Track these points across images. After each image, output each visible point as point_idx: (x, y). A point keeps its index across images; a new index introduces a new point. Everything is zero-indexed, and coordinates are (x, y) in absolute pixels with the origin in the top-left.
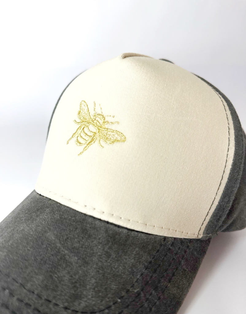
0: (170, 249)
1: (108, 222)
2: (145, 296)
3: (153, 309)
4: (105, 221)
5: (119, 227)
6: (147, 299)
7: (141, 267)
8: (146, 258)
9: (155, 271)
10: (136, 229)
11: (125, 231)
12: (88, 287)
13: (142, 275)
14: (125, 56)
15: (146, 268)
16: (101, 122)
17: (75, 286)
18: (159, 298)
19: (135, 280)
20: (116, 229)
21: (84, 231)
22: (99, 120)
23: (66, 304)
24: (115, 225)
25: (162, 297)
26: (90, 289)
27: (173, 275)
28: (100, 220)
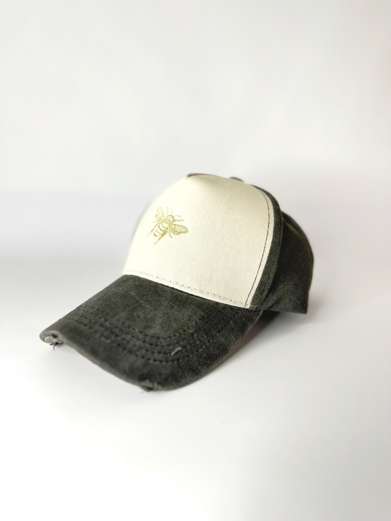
0: (220, 311)
1: (173, 288)
2: (197, 336)
3: (203, 347)
4: (171, 288)
5: (181, 292)
6: (199, 339)
7: (196, 318)
8: (200, 313)
9: (207, 323)
10: (194, 294)
11: (186, 295)
12: (156, 323)
13: (196, 323)
14: (190, 175)
15: (200, 319)
16: (171, 220)
17: (147, 321)
18: (209, 341)
19: (190, 325)
20: (179, 293)
21: (156, 292)
22: (170, 219)
23: (141, 330)
24: (179, 290)
25: (211, 341)
26: (158, 324)
27: (222, 329)
28: (168, 286)
